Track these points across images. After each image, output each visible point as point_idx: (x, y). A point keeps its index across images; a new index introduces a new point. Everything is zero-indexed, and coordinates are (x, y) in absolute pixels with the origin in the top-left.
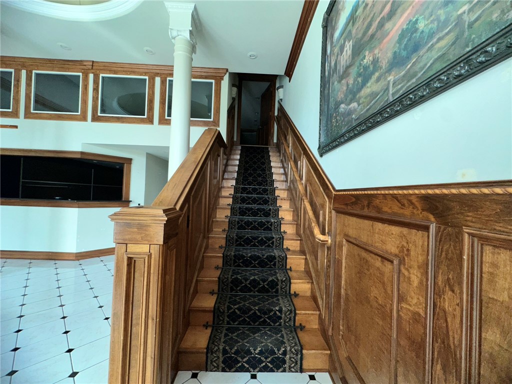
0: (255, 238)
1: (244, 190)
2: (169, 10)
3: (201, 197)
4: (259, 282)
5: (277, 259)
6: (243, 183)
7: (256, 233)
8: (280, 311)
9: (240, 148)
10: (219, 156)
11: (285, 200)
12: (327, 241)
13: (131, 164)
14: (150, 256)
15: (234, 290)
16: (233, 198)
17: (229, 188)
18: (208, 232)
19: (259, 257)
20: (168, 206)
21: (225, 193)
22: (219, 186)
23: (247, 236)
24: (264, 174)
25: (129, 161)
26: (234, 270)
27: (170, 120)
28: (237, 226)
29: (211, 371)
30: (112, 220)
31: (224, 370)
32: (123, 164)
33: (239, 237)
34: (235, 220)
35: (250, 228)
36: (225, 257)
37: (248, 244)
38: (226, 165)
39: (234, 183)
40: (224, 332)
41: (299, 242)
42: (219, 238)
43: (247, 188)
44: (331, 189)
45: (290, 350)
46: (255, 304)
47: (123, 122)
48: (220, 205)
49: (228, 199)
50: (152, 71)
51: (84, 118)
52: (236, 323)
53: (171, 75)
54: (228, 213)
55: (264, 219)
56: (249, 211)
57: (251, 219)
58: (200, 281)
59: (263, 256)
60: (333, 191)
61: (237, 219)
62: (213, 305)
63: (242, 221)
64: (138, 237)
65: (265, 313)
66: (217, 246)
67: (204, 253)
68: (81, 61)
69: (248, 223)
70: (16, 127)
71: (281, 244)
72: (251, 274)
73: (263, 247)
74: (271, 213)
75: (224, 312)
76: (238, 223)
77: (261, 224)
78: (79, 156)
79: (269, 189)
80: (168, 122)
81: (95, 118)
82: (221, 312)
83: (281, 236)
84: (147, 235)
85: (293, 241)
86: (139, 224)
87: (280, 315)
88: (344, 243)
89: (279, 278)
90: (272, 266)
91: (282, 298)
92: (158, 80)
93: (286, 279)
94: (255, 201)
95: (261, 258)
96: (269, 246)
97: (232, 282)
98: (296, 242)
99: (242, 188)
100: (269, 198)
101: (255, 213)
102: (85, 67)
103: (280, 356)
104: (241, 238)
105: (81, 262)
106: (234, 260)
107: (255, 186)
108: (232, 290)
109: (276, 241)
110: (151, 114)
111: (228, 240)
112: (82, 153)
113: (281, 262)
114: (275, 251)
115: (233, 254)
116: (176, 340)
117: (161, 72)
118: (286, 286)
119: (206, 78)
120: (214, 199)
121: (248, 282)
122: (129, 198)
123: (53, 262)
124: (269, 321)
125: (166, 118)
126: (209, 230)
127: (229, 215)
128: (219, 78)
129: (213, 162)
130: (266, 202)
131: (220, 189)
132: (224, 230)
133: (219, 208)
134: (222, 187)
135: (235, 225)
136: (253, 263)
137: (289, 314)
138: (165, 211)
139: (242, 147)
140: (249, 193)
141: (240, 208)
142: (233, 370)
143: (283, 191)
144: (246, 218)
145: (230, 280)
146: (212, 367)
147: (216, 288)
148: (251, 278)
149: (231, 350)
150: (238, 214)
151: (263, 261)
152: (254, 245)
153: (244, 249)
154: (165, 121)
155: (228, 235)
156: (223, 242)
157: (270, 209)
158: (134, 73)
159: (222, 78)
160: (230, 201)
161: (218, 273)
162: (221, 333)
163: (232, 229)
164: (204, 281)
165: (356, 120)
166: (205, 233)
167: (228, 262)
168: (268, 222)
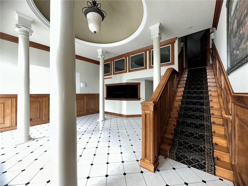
0: (193, 115)
1: (189, 92)
2: (151, 29)
3: (166, 97)
4: (194, 134)
5: (205, 126)
6: (188, 89)
7: (194, 113)
8: (204, 147)
9: (187, 70)
10: (174, 78)
11: (214, 97)
12: (230, 118)
13: (140, 85)
14: (150, 114)
15: (182, 135)
16: (182, 96)
17: (180, 92)
18: (170, 111)
19: (194, 124)
20: (154, 101)
21: (178, 94)
22: (175, 92)
23: (189, 114)
24: (202, 83)
25: (139, 83)
26: (182, 127)
27: (153, 66)
28: (184, 109)
29: (171, 159)
30: (141, 104)
31: (176, 160)
32: (138, 85)
33: (185, 114)
34: (183, 107)
35: (191, 110)
36: (177, 122)
37: (189, 118)
38: (179, 81)
39: (183, 89)
40: (177, 148)
41: (222, 119)
42: (175, 114)
43: (190, 91)
44: (232, 92)
45: (208, 163)
46: (191, 142)
47: (137, 71)
48: (176, 99)
49: (180, 97)
50: (145, 49)
51: (126, 72)
52: (182, 147)
53: (153, 48)
54: (180, 103)
55: (199, 107)
56: (191, 103)
57: (192, 106)
58: (167, 128)
59: (197, 123)
60: (232, 93)
61: (184, 106)
62: (172, 138)
63: (187, 107)
64: (147, 109)
65: (196, 146)
66: (174, 117)
67: (168, 119)
68: (125, 54)
69: (190, 108)
70: (111, 78)
71: (209, 120)
72: (190, 130)
73: (198, 120)
74: (204, 104)
75: (176, 141)
76: (185, 108)
77: (197, 109)
78: (125, 84)
79: (204, 92)
80: (152, 67)
81: (130, 71)
82: (175, 141)
83: (209, 116)
84: (149, 109)
85: (217, 119)
86: (147, 105)
87: (204, 149)
88: (236, 119)
89: (205, 134)
90: (203, 129)
91: (207, 143)
92: (148, 52)
93: (210, 135)
94: (195, 98)
95: (195, 124)
96: (201, 120)
97: (180, 131)
98: (219, 119)
99: (188, 92)
100: (203, 96)
101: (194, 104)
102: (126, 55)
103: (202, 164)
104: (186, 114)
105: (128, 118)
106: (182, 123)
107: (196, 90)
108: (180, 135)
109: (206, 118)
110: (146, 65)
111: (179, 115)
112: (126, 83)
113: (208, 128)
114: (205, 122)
115: (181, 120)
116: (158, 144)
117: (149, 48)
118: (210, 138)
119: (167, 44)
120: (172, 97)
121: (188, 133)
122: (140, 97)
123: (121, 117)
124: (198, 151)
125: (152, 66)
126: (170, 110)
127: (180, 104)
128: (173, 42)
129: (171, 82)
130: (202, 98)
131: (176, 93)
132: (178, 111)
133: (175, 101)
134: (177, 92)
135: (183, 109)
136: (191, 126)
137: (210, 150)
138: (153, 102)
139: (189, 70)
140: (192, 94)
141: (186, 101)
142: (180, 162)
143: (214, 92)
144: (189, 106)
145: (180, 130)
146: (172, 158)
147: (173, 133)
148: (190, 132)
149: (179, 154)
150: (185, 104)
151: (197, 126)
152: (193, 118)
153: (187, 119)
154: (151, 67)
155: (179, 113)
156: (177, 116)
157: (204, 102)
158: (140, 52)
159: (175, 42)
160: (181, 98)
161: (175, 127)
162: (175, 148)
163: (181, 110)
164: (169, 129)
165: (239, 59)
166: (168, 111)
167: (179, 124)
168: (202, 108)
